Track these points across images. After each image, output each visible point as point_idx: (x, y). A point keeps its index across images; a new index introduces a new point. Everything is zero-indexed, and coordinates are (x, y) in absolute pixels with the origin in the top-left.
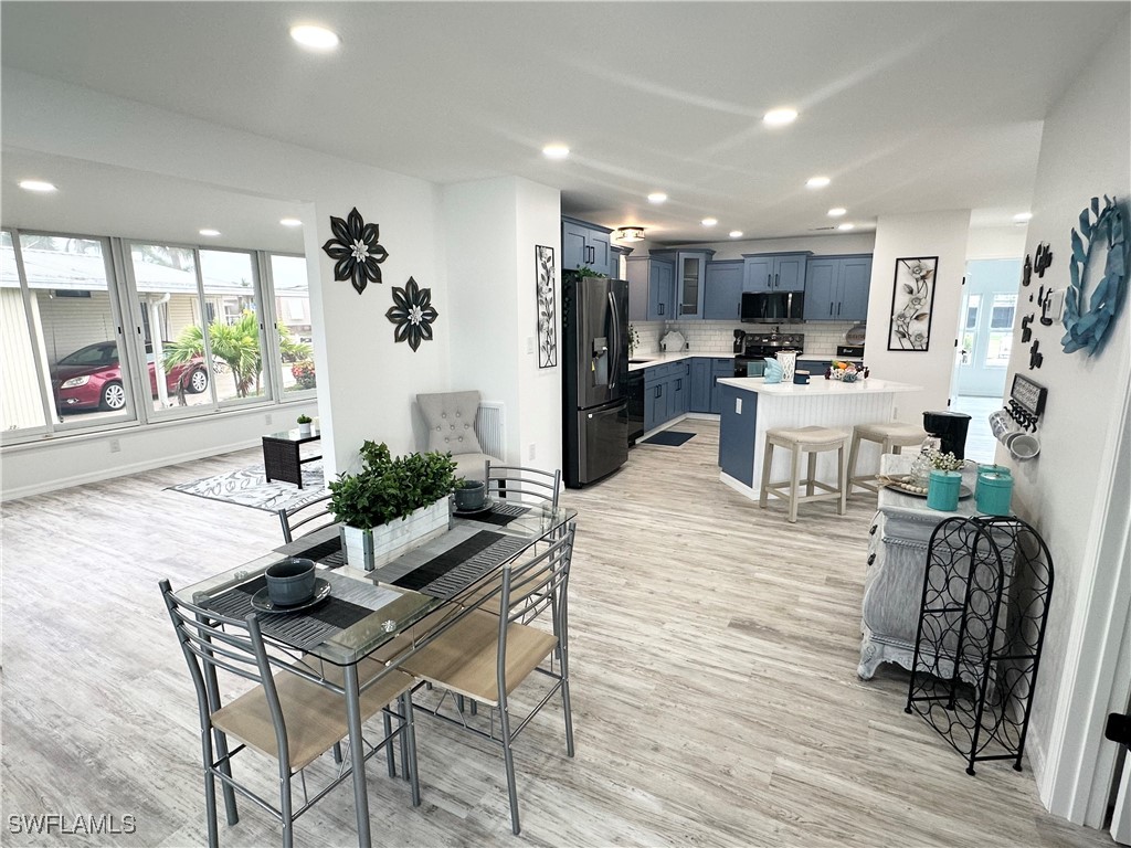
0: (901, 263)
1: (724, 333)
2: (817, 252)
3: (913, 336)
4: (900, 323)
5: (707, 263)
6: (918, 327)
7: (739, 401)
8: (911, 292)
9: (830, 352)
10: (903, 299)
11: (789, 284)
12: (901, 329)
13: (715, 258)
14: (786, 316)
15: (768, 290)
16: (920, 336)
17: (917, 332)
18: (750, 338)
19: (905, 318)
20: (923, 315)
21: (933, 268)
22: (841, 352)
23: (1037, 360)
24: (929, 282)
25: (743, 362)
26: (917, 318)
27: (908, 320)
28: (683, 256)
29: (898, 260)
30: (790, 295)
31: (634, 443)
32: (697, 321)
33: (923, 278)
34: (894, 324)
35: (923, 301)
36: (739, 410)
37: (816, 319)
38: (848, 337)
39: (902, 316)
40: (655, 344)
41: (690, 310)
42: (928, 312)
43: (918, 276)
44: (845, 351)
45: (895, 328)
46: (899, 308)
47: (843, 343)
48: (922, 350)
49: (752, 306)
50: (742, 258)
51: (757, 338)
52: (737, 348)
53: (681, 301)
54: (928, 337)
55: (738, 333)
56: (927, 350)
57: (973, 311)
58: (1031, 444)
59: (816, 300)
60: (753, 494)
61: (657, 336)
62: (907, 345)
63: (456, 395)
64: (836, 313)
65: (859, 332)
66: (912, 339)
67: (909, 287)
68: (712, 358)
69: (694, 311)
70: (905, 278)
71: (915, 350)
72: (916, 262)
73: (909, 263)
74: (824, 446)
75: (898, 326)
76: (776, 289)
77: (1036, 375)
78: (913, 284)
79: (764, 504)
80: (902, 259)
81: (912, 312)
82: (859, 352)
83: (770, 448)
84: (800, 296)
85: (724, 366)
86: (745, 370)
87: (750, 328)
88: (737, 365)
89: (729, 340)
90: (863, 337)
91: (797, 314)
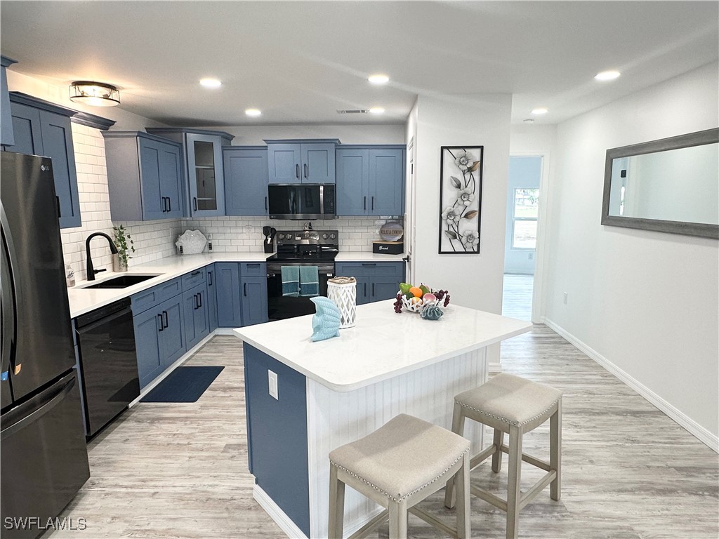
0: (446, 151)
1: (253, 230)
3: (463, 237)
4: (450, 222)
5: (224, 149)
6: (468, 227)
8: (459, 186)
9: (364, 248)
10: (450, 194)
11: (319, 176)
12: (451, 229)
13: (233, 143)
14: (318, 211)
15: (296, 182)
16: (470, 237)
17: (468, 233)
18: (281, 236)
19: (455, 216)
20: (473, 212)
21: (478, 158)
22: (376, 248)
24: (476, 174)
25: (275, 267)
26: (466, 216)
27: (457, 218)
28: (192, 137)
29: (443, 148)
30: (322, 188)
31: (127, 408)
32: (219, 218)
33: (470, 170)
34: (443, 222)
35: (472, 196)
37: (350, 215)
38: (382, 232)
39: (451, 214)
40: (169, 246)
41: (207, 204)
42: (477, 209)
43: (465, 168)
44: (381, 248)
45: (444, 228)
46: (447, 205)
47: (377, 239)
48: (474, 253)
50: (265, 144)
51: (289, 236)
52: (268, 248)
53: (194, 193)
54: (479, 238)
55: (268, 231)
56: (478, 252)
59: (348, 194)
61: (171, 237)
62: (459, 248)
64: (369, 207)
65: (394, 227)
66: (464, 240)
67: (456, 180)
68: (239, 263)
69: (212, 205)
70: (451, 171)
71: (466, 253)
72: (461, 152)
73: (454, 152)
75: (448, 226)
76: (305, 181)
78: (460, 177)
80: (448, 148)
81: (461, 209)
84: (331, 190)
85: (254, 271)
86: (279, 276)
87: (280, 225)
88: (269, 270)
89: (258, 239)
90: (397, 233)
91: (331, 210)
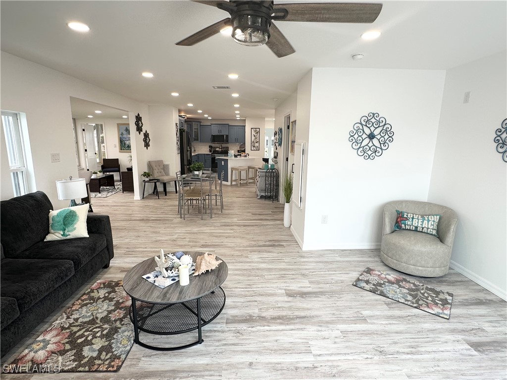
0: (252, 129)
1: (206, 147)
2: (230, 124)
3: (256, 147)
5: (200, 125)
6: (257, 145)
7: (223, 162)
8: (255, 136)
10: (253, 138)
11: (225, 133)
13: (202, 124)
14: (224, 142)
15: (219, 134)
18: (213, 148)
21: (259, 130)
22: (238, 151)
23: (276, 149)
24: (258, 134)
26: (256, 142)
28: (193, 123)
30: (225, 136)
32: (199, 143)
35: (257, 138)
36: (223, 164)
37: (232, 143)
38: (240, 147)
39: (253, 142)
42: (259, 141)
43: (256, 133)
46: (252, 140)
47: (239, 149)
48: (258, 150)
49: (217, 139)
50: (211, 125)
51: (216, 148)
52: (210, 151)
54: (259, 147)
55: (210, 147)
57: (267, 141)
58: (276, 161)
59: (231, 137)
60: (229, 183)
62: (255, 149)
63: (158, 161)
64: (236, 141)
65: (243, 146)
68: (204, 154)
69: (197, 140)
70: (253, 133)
72: (255, 129)
74: (243, 170)
75: (253, 144)
76: (221, 134)
77: (277, 151)
79: (231, 185)
82: (244, 151)
83: (232, 171)
84: (227, 136)
85: (208, 156)
86: (215, 157)
87: (213, 145)
88: (212, 155)
89: (208, 149)
90: (244, 147)
91: (227, 141)
